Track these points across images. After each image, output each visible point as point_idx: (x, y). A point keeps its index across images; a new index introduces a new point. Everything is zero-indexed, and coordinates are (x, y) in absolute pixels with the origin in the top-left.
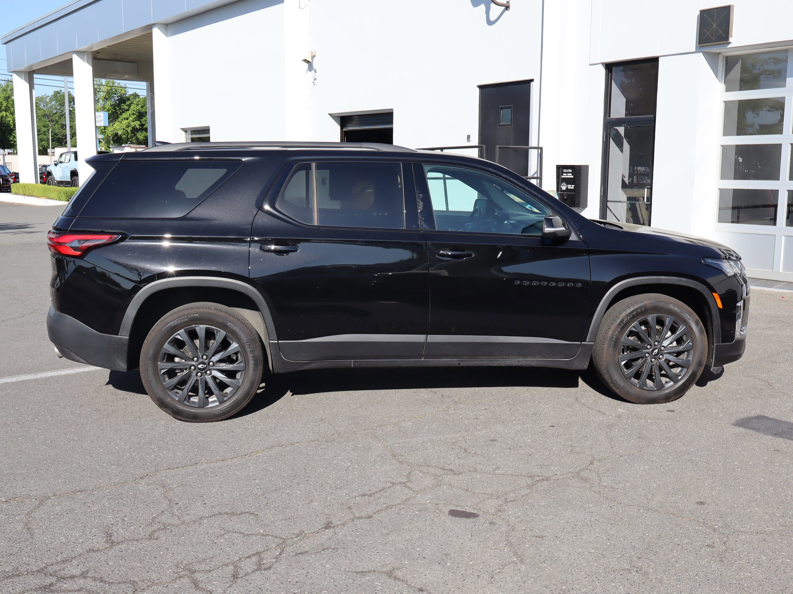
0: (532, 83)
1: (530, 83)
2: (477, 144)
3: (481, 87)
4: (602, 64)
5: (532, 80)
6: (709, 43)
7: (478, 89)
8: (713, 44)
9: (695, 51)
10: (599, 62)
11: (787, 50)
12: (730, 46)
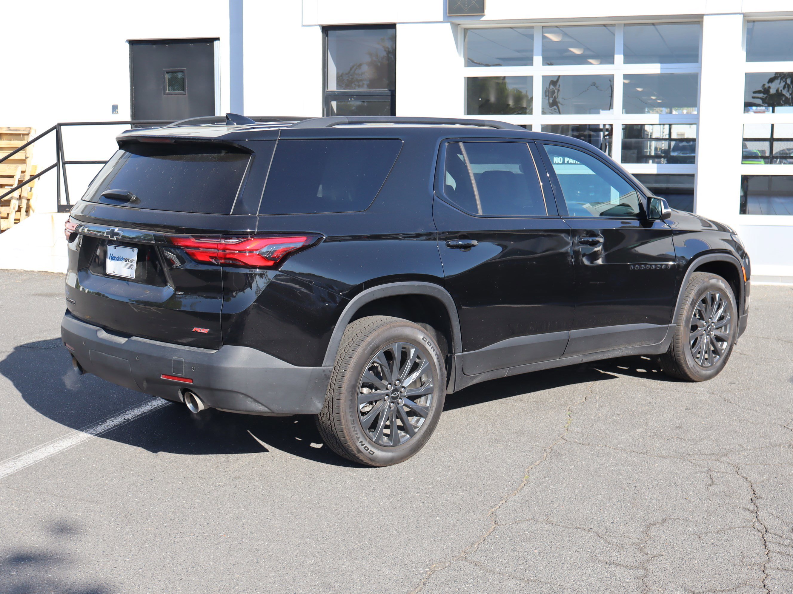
0: (216, 43)
1: (213, 42)
2: (129, 119)
3: (133, 43)
4: (320, 25)
5: (218, 39)
6: (460, 14)
7: (127, 45)
8: (466, 15)
9: (442, 20)
10: (317, 24)
11: (532, 27)
12: (483, 19)
